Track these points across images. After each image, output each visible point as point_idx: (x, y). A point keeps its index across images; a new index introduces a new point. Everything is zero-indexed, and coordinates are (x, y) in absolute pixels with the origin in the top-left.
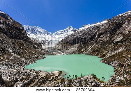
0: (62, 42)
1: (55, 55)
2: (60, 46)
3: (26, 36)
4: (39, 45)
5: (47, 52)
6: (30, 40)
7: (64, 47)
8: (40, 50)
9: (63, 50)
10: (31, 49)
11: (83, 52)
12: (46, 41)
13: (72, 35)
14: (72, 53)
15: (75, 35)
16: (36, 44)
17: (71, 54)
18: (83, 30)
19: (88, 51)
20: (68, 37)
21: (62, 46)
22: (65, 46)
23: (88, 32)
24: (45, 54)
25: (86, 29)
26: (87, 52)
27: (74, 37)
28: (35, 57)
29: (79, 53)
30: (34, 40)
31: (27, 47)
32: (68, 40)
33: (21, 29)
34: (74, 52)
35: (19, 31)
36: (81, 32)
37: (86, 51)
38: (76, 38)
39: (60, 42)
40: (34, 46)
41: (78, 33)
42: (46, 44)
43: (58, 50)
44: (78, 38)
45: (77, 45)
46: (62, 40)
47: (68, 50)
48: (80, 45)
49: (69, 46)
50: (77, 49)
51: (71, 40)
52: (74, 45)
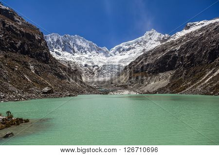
0: (130, 68)
2: (124, 79)
5: (91, 89)
7: (136, 80)
11: (184, 89)
12: (94, 67)
13: (155, 52)
15: (164, 51)
18: (188, 35)
19: (202, 84)
20: (146, 55)
21: (130, 78)
23: (201, 38)
25: (196, 32)
26: (199, 88)
28: (44, 93)
29: (173, 93)
31: (36, 71)
32: (146, 64)
33: (37, 37)
35: (32, 41)
36: (180, 40)
37: (195, 87)
38: (167, 57)
39: (126, 68)
40: (57, 71)
41: (171, 44)
42: (94, 74)
43: (121, 86)
44: (171, 56)
45: (169, 74)
46: (131, 63)
47: (146, 86)
48: (176, 73)
49: (148, 77)
50: (169, 84)
51: (153, 62)
52: (161, 74)
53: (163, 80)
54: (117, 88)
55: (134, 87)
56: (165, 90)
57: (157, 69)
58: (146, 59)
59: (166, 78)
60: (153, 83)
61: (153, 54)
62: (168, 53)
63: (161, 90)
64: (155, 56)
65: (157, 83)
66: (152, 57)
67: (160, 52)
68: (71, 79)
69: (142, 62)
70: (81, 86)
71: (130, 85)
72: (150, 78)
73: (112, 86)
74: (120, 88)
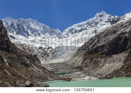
1: (69, 80)
2: (79, 60)
3: (8, 41)
4: (34, 59)
5: (52, 75)
6: (16, 48)
7: (90, 62)
8: (35, 69)
9: (87, 69)
10: (17, 68)
13: (107, 33)
14: (110, 77)
15: (115, 32)
16: (27, 57)
17: (106, 77)
20: (98, 37)
21: (85, 60)
22: (92, 59)
24: (47, 79)
27: (112, 37)
29: (128, 76)
30: (24, 48)
31: (9, 64)
32: (99, 45)
34: (116, 74)
38: (118, 38)
39: (79, 50)
40: (23, 60)
41: (122, 26)
42: (48, 56)
43: (76, 68)
44: (122, 37)
45: (123, 56)
47: (101, 67)
48: (128, 56)
49: (102, 58)
50: (123, 66)
51: (106, 43)
52: (114, 56)
53: (117, 62)
54: (72, 70)
55: (90, 69)
56: (120, 73)
57: (110, 51)
58: (99, 41)
59: (120, 60)
60: (107, 65)
61: (105, 36)
62: (119, 35)
64: (107, 37)
65: (111, 64)
66: (104, 39)
67: (111, 34)
68: (34, 66)
69: (95, 44)
70: (44, 72)
71: (85, 67)
72: (104, 59)
73: (68, 68)
74: (75, 69)
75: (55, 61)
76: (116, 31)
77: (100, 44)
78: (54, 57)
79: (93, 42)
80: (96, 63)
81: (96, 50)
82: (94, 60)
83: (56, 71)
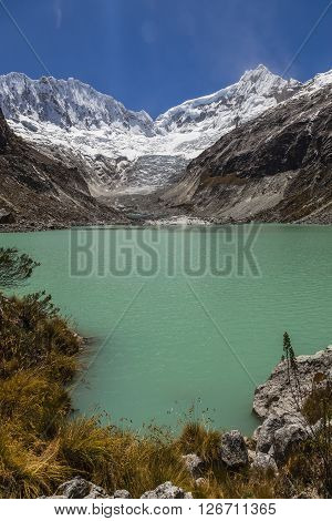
0: (202, 165)
2: (187, 189)
5: (108, 215)
7: (212, 194)
8: (62, 196)
9: (202, 209)
11: (308, 213)
12: (118, 160)
13: (261, 124)
15: (281, 122)
16: (44, 168)
20: (239, 132)
21: (201, 188)
22: (215, 188)
29: (285, 221)
32: (238, 154)
36: (322, 96)
38: (286, 138)
39: (191, 165)
40: (25, 173)
41: (301, 105)
42: (118, 178)
43: (179, 207)
44: (295, 135)
45: (285, 179)
46: (205, 153)
47: (233, 206)
48: (298, 177)
49: (240, 184)
50: (282, 201)
51: (255, 150)
52: (268, 179)
53: (270, 192)
54: (169, 210)
57: (262, 168)
58: (239, 143)
59: (278, 188)
60: (249, 200)
61: (256, 131)
62: (288, 129)
63: (263, 216)
64: (260, 134)
65: (257, 199)
66: (253, 138)
67: (272, 126)
68: (60, 191)
69: (230, 150)
70: (86, 206)
71: (200, 204)
72: (243, 187)
73: (160, 207)
74: (176, 210)
75: (132, 190)
76: (285, 119)
77: (242, 152)
78: (131, 181)
79: (225, 146)
80: (225, 196)
81: (230, 167)
82: (222, 187)
83: (130, 211)
